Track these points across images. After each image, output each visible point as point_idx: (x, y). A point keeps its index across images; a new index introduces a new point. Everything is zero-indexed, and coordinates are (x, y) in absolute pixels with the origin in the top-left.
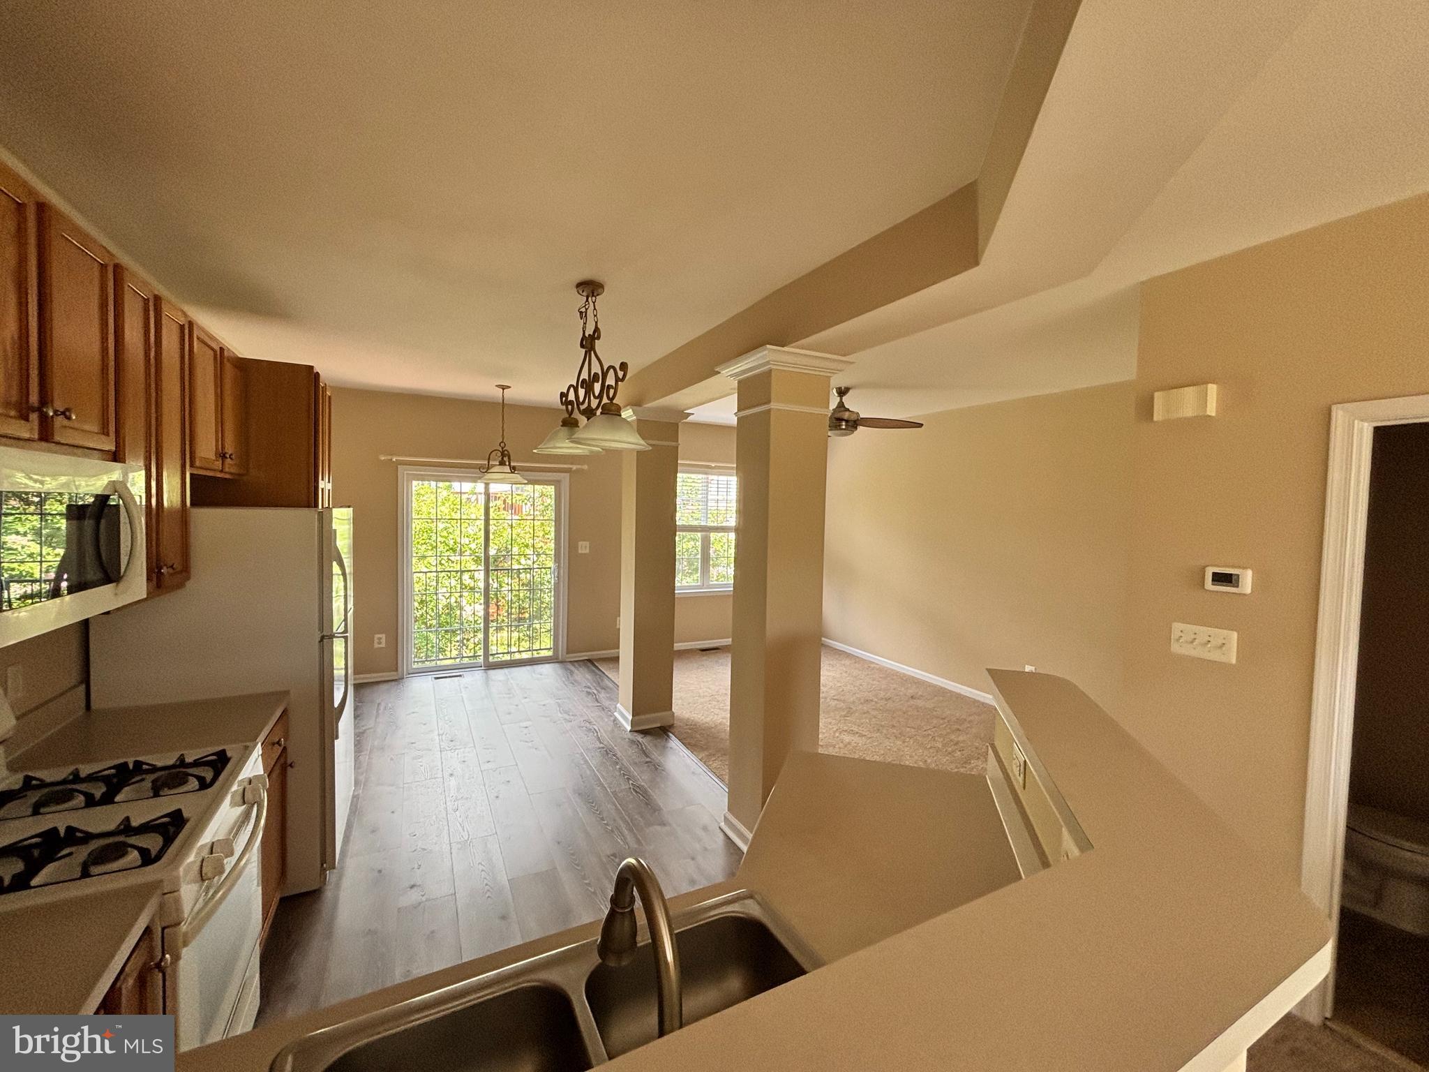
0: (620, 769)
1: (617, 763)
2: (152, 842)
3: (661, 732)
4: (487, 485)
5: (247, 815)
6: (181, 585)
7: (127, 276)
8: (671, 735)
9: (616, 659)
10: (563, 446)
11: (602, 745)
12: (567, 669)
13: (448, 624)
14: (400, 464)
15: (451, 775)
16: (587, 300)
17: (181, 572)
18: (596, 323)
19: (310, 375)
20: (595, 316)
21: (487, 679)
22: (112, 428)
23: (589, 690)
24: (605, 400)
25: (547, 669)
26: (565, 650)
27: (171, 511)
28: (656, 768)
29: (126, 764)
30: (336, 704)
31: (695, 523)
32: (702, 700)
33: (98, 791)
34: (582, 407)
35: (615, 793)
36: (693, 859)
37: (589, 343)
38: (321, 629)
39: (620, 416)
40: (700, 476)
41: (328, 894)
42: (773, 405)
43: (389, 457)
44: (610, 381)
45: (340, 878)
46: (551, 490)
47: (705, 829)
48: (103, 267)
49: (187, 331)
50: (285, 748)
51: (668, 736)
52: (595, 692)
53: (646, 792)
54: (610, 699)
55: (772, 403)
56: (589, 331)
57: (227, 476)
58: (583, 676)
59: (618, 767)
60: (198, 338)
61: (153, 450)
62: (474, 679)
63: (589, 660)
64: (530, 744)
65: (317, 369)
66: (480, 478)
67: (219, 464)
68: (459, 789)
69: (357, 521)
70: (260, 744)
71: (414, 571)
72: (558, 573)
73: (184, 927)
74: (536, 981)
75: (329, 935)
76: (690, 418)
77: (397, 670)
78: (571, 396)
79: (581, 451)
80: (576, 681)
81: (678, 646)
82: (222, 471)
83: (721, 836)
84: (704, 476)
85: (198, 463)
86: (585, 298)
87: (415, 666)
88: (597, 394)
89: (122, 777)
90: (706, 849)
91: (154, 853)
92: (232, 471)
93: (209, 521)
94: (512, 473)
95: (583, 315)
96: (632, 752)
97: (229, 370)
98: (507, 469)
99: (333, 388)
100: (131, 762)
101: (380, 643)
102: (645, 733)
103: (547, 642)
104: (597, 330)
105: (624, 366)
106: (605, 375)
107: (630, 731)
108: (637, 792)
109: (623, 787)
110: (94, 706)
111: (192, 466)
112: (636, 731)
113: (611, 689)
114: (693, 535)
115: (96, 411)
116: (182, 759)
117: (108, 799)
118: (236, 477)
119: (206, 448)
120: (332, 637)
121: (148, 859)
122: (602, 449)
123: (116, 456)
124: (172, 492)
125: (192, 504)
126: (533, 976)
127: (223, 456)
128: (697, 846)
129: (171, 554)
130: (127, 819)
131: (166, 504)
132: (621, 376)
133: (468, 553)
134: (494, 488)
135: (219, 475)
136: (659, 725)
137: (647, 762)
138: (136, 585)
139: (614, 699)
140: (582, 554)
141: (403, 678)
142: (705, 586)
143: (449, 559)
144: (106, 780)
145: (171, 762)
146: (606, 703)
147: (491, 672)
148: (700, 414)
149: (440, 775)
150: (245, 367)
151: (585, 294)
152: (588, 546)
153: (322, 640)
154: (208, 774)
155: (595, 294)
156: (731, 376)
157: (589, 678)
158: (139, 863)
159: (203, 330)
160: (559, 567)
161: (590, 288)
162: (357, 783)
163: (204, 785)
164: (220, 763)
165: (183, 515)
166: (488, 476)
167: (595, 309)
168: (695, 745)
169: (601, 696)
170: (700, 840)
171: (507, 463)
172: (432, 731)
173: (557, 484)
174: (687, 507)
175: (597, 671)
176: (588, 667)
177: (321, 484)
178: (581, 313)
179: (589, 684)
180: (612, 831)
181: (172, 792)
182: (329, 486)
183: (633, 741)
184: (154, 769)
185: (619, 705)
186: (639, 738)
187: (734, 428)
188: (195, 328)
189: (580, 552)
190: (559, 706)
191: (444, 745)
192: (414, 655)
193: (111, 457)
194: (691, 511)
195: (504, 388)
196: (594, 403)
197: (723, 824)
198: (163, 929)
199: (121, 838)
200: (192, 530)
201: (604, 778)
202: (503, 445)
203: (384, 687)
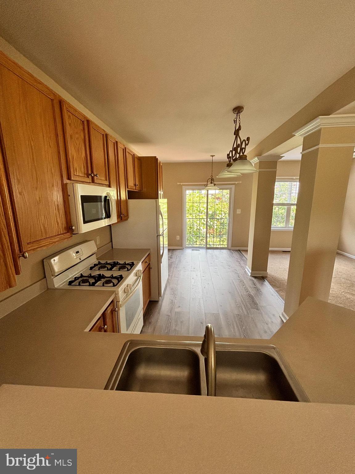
0: (245, 288)
1: (244, 286)
2: (115, 281)
3: (262, 278)
4: (208, 191)
5: (138, 279)
6: (127, 219)
7: (109, 137)
8: (265, 280)
9: (247, 251)
10: (226, 174)
11: (239, 279)
12: (231, 252)
13: (197, 234)
14: (183, 185)
15: (193, 278)
16: (237, 115)
17: (127, 216)
18: (240, 123)
19: (155, 159)
20: (240, 121)
21: (206, 252)
22: (108, 179)
23: (237, 260)
24: (241, 154)
25: (225, 251)
26: (231, 247)
27: (124, 201)
28: (258, 290)
29: (115, 262)
30: (161, 254)
31: (286, 202)
32: (280, 270)
33: (109, 267)
34: (234, 158)
35: (241, 295)
36: (267, 324)
37: (237, 133)
38: (157, 233)
39: (247, 159)
40: (288, 183)
41: (160, 303)
42: (320, 146)
43: (180, 183)
44: (243, 146)
45: (163, 300)
46: (228, 191)
47: (274, 315)
48: (103, 135)
49: (124, 150)
50: (149, 264)
51: (264, 280)
52: (240, 261)
53: (253, 297)
54: (244, 264)
55: (320, 145)
56: (237, 128)
57: (137, 191)
58: (236, 255)
59: (244, 287)
60: (128, 152)
61: (118, 184)
62: (203, 251)
63: (239, 250)
64: (216, 274)
65: (157, 157)
66: (204, 189)
67: (134, 188)
68: (194, 283)
69: (168, 203)
70: (141, 262)
71: (187, 218)
72: (230, 220)
73: (120, 303)
74: (190, 349)
75: (159, 313)
76: (283, 159)
77: (182, 246)
78: (231, 155)
79: (234, 175)
80: (234, 256)
81: (270, 249)
82: (136, 189)
83: (280, 319)
84: (290, 183)
85: (129, 187)
86: (236, 115)
87: (187, 246)
88: (239, 152)
89: (114, 264)
90: (272, 322)
91: (115, 284)
92: (138, 189)
93: (132, 203)
94: (214, 186)
95: (235, 122)
96: (250, 283)
97: (136, 160)
98: (213, 185)
99: (163, 163)
100: (116, 261)
101: (178, 238)
102: (255, 277)
103: (225, 243)
104: (240, 127)
105: (248, 139)
106: (242, 143)
107: (250, 276)
108: (249, 296)
109: (245, 294)
110: (113, 247)
111: (128, 188)
112: (252, 276)
113: (245, 261)
114: (283, 207)
115: (104, 174)
116: (125, 262)
117: (111, 269)
118: (139, 191)
119: (131, 183)
120: (160, 235)
121: (114, 286)
122: (241, 174)
123: (109, 186)
124: (124, 196)
125: (128, 199)
126: (190, 347)
127: (135, 185)
128: (270, 320)
129: (123, 211)
130: (112, 275)
131: (122, 199)
132: (247, 143)
133: (203, 213)
134: (210, 192)
135: (135, 190)
136: (261, 276)
137: (255, 287)
138: (114, 219)
139: (246, 265)
140: (238, 214)
141: (183, 249)
142: (287, 227)
143: (198, 215)
144: (111, 265)
145: (123, 263)
146: (243, 265)
147: (208, 250)
148: (287, 157)
149: (190, 278)
150: (140, 159)
151: (236, 113)
152: (240, 211)
153: (157, 236)
154: (129, 268)
155: (240, 112)
156: (301, 135)
157: (238, 256)
158: (112, 286)
159: (129, 150)
160: (230, 218)
161: (238, 110)
162: (169, 275)
163: (128, 270)
164: (132, 265)
165: (126, 202)
166: (207, 188)
167: (239, 118)
168: (275, 286)
169: (242, 262)
170: (271, 318)
171: (213, 183)
172: (189, 265)
173: (230, 189)
174: (283, 196)
175: (241, 254)
176: (238, 252)
177: (159, 192)
178: (234, 121)
179: (238, 258)
180: (239, 307)
181: (123, 270)
182: (162, 193)
183: (250, 279)
184: (120, 264)
185: (247, 266)
186: (253, 279)
187: (300, 161)
188: (127, 149)
189: (237, 213)
190: (227, 263)
191: (192, 270)
192: (187, 243)
193: (108, 186)
194: (285, 198)
195: (212, 156)
196: (238, 155)
197: (281, 316)
198: (117, 302)
199: (110, 279)
200: (129, 205)
201: (238, 289)
202: (212, 176)
203: (179, 251)
